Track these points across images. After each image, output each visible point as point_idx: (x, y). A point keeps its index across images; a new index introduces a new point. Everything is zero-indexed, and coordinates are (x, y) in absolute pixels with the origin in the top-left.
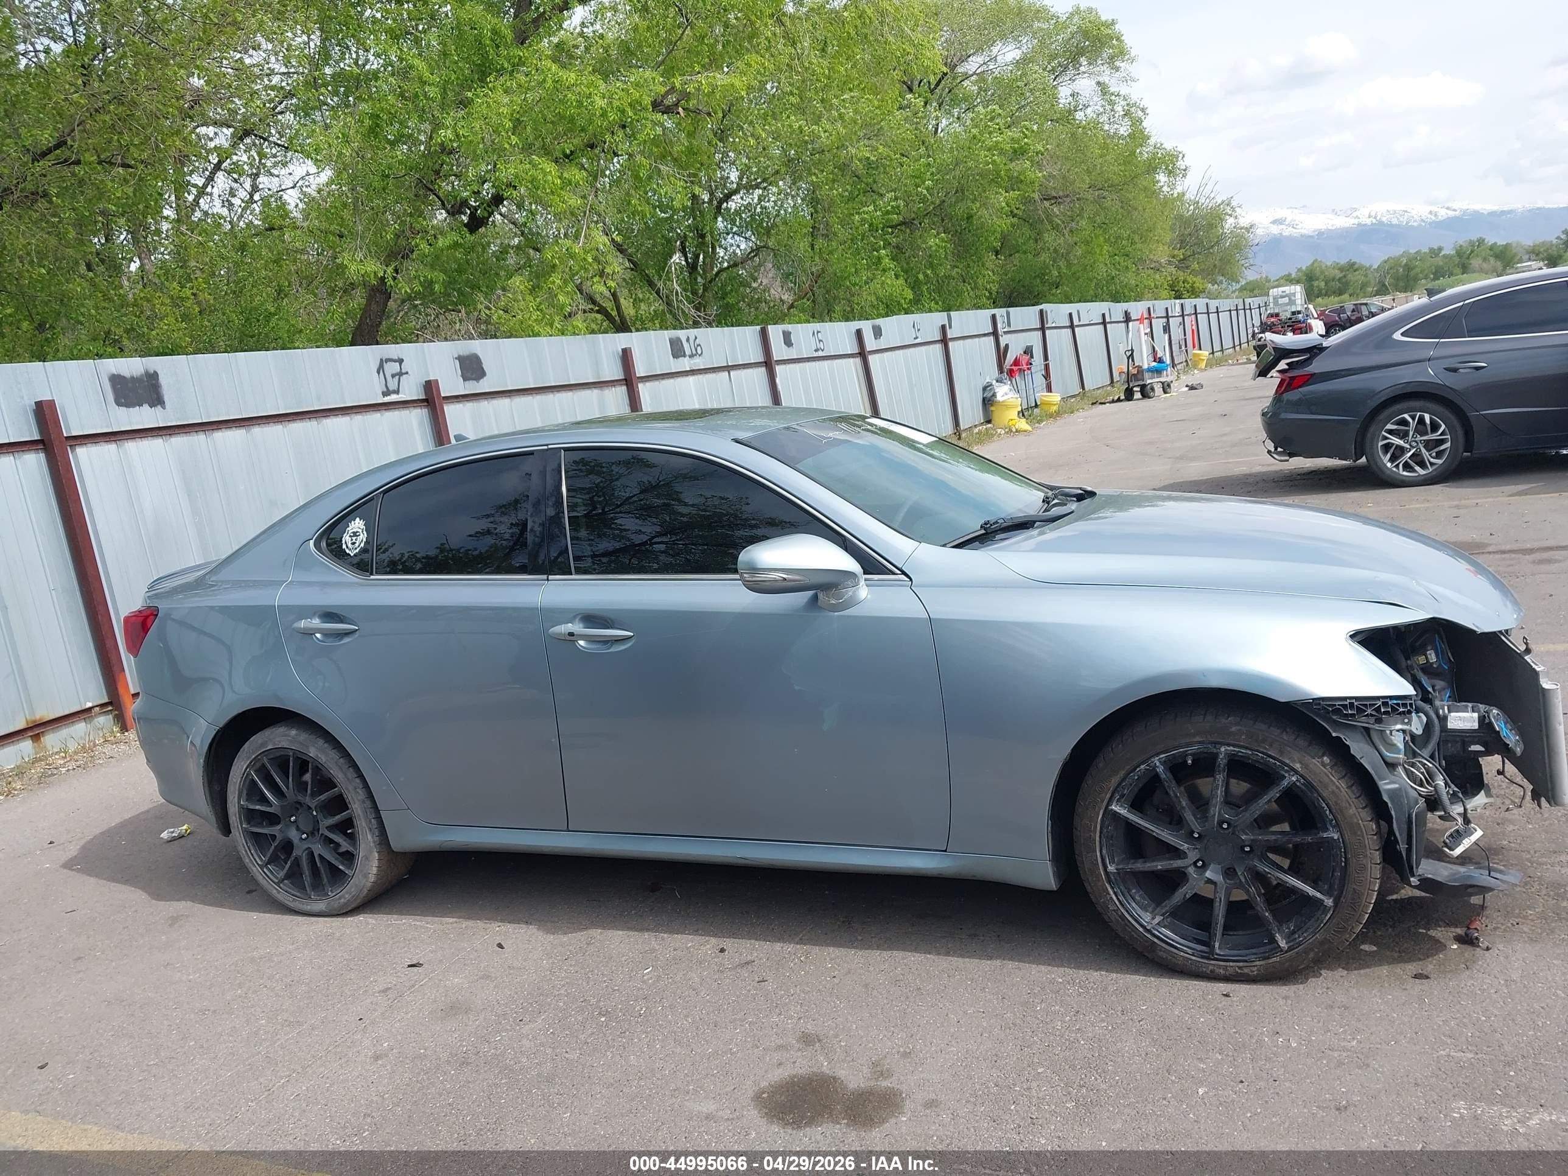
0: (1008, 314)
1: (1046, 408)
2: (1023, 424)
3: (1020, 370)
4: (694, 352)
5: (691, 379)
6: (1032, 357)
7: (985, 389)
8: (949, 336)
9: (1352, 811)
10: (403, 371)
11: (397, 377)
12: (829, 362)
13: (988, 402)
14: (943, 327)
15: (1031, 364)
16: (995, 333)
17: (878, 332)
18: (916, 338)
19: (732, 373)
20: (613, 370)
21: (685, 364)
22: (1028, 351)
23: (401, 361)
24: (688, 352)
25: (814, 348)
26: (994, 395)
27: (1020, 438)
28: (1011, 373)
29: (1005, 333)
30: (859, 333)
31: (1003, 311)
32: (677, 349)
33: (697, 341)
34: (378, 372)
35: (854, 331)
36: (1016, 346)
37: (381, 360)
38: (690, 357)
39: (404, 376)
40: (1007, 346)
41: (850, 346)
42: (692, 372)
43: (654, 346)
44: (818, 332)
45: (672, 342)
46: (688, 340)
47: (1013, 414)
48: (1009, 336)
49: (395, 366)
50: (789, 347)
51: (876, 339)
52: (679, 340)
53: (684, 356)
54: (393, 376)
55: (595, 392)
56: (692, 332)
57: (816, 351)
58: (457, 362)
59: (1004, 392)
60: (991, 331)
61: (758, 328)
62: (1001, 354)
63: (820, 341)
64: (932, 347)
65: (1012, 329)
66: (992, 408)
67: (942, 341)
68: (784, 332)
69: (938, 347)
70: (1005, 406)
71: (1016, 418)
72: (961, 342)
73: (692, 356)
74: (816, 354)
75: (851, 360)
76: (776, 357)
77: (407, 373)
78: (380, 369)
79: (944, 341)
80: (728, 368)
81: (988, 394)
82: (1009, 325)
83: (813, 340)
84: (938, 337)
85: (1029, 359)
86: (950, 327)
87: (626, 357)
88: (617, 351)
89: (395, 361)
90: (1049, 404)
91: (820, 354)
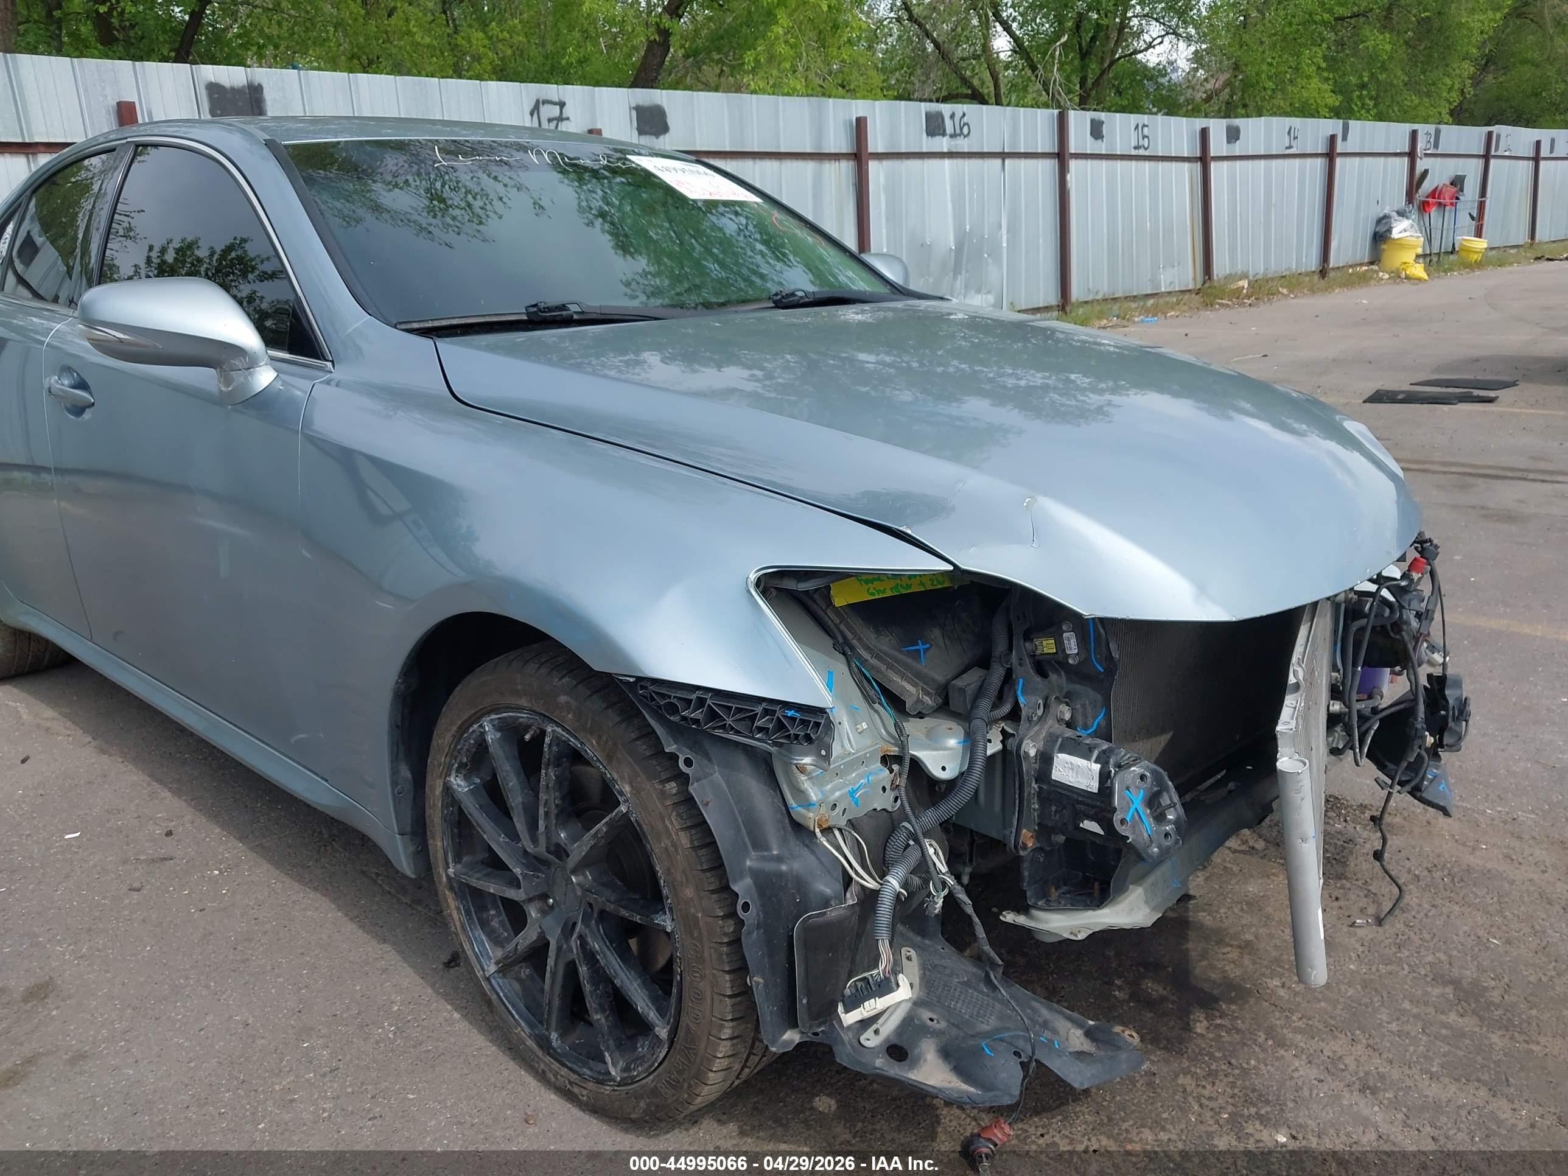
0: (1438, 132)
1: (1463, 254)
2: (1419, 270)
3: (1440, 204)
4: (958, 131)
5: (947, 162)
6: (1462, 190)
7: (1379, 221)
8: (1339, 150)
9: (689, 892)
10: (564, 116)
11: (555, 122)
12: (1152, 163)
13: (1380, 237)
14: (1333, 139)
15: (1457, 198)
16: (1412, 155)
17: (1233, 135)
18: (1290, 147)
19: (1007, 162)
20: (838, 141)
21: (943, 144)
22: (1458, 182)
23: (562, 105)
24: (949, 129)
25: (1134, 143)
26: (1390, 230)
27: (1406, 286)
28: (1424, 207)
29: (1426, 155)
30: (1204, 132)
31: (1431, 128)
32: (934, 125)
33: (965, 120)
34: (532, 114)
35: (1198, 129)
36: (1439, 173)
37: (538, 101)
38: (951, 136)
39: (565, 122)
40: (1426, 172)
41: (1187, 146)
42: (951, 155)
43: (903, 119)
44: (1144, 126)
45: (928, 116)
46: (952, 116)
47: (1409, 257)
48: (1432, 160)
49: (555, 111)
50: (1096, 138)
51: (1228, 142)
52: (940, 115)
53: (944, 134)
54: (550, 120)
55: (810, 166)
56: (959, 108)
57: (1135, 148)
58: (634, 113)
59: (1402, 229)
60: (1407, 150)
61: (1056, 112)
62: (1415, 182)
63: (1144, 137)
64: (1309, 161)
65: (1439, 152)
66: (1384, 247)
67: (1327, 154)
68: (1093, 121)
69: (1319, 163)
70: (1400, 244)
71: (1412, 261)
72: (1357, 159)
73: (953, 136)
74: (1134, 152)
75: (1186, 166)
76: (1073, 148)
77: (568, 119)
78: (535, 109)
79: (1330, 155)
80: (1003, 156)
81: (1382, 229)
82: (1436, 146)
83: (1133, 135)
84: (1321, 149)
85: (1457, 192)
86: (1345, 138)
87: (860, 127)
88: (851, 122)
89: (555, 104)
90: (1469, 250)
91: (1141, 152)
